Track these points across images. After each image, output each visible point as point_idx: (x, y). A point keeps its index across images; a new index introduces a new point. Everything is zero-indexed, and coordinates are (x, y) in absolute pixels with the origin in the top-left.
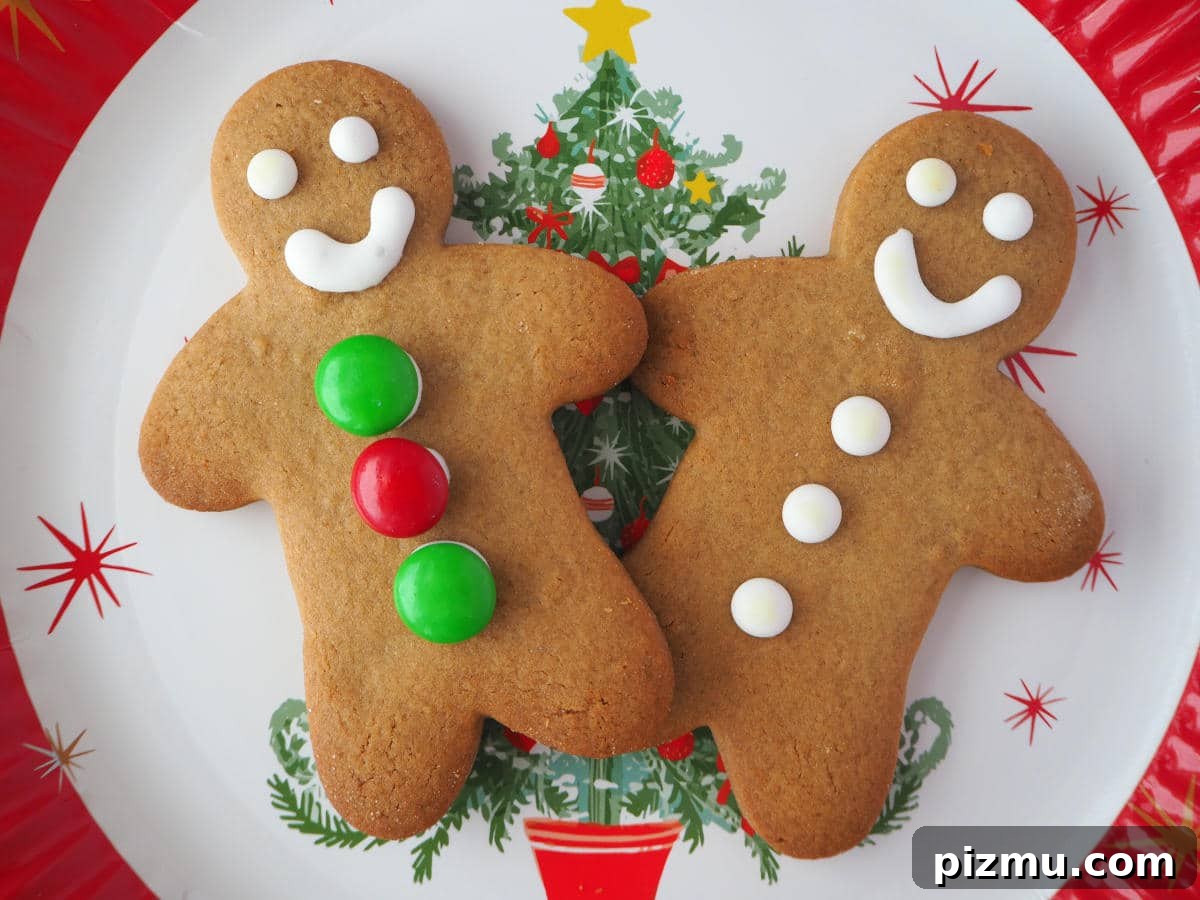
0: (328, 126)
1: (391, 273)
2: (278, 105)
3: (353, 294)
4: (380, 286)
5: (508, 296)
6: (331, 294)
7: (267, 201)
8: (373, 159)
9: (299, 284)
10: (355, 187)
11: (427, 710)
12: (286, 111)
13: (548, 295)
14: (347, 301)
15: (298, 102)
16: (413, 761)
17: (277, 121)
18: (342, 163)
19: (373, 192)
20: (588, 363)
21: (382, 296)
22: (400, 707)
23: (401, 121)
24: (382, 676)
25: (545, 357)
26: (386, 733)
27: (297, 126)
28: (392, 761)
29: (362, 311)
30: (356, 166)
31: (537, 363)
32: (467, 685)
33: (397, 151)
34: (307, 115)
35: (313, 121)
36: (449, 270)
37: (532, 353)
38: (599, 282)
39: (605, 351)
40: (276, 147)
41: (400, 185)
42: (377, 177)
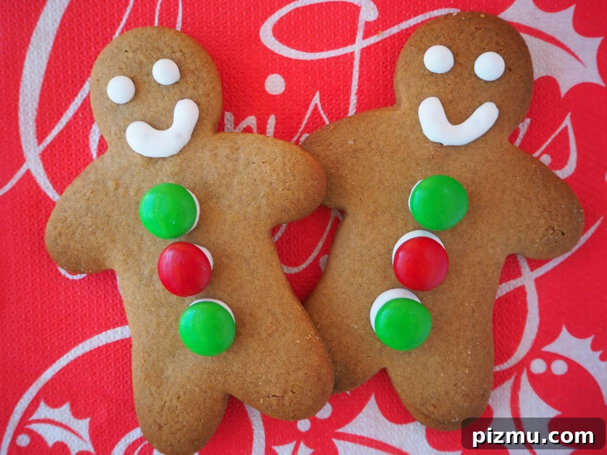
0: (153, 64)
1: (184, 147)
2: (126, 51)
3: (164, 159)
4: (178, 154)
5: (248, 163)
6: (151, 158)
7: (118, 105)
8: (177, 83)
9: (134, 152)
10: (166, 98)
11: (197, 389)
12: (130, 55)
13: (270, 164)
14: (160, 162)
15: (137, 49)
16: (188, 417)
17: (125, 60)
18: (159, 85)
19: (176, 102)
20: (292, 203)
21: (179, 160)
22: (182, 388)
23: (194, 61)
24: (174, 370)
25: (268, 199)
26: (175, 401)
27: (135, 63)
28: (177, 416)
29: (168, 168)
30: (167, 87)
31: (264, 201)
32: (219, 378)
33: (190, 79)
34: (141, 57)
35: (145, 60)
36: (216, 147)
37: (261, 196)
38: (300, 157)
39: (302, 196)
40: (124, 75)
41: (191, 98)
42: (179, 93)
